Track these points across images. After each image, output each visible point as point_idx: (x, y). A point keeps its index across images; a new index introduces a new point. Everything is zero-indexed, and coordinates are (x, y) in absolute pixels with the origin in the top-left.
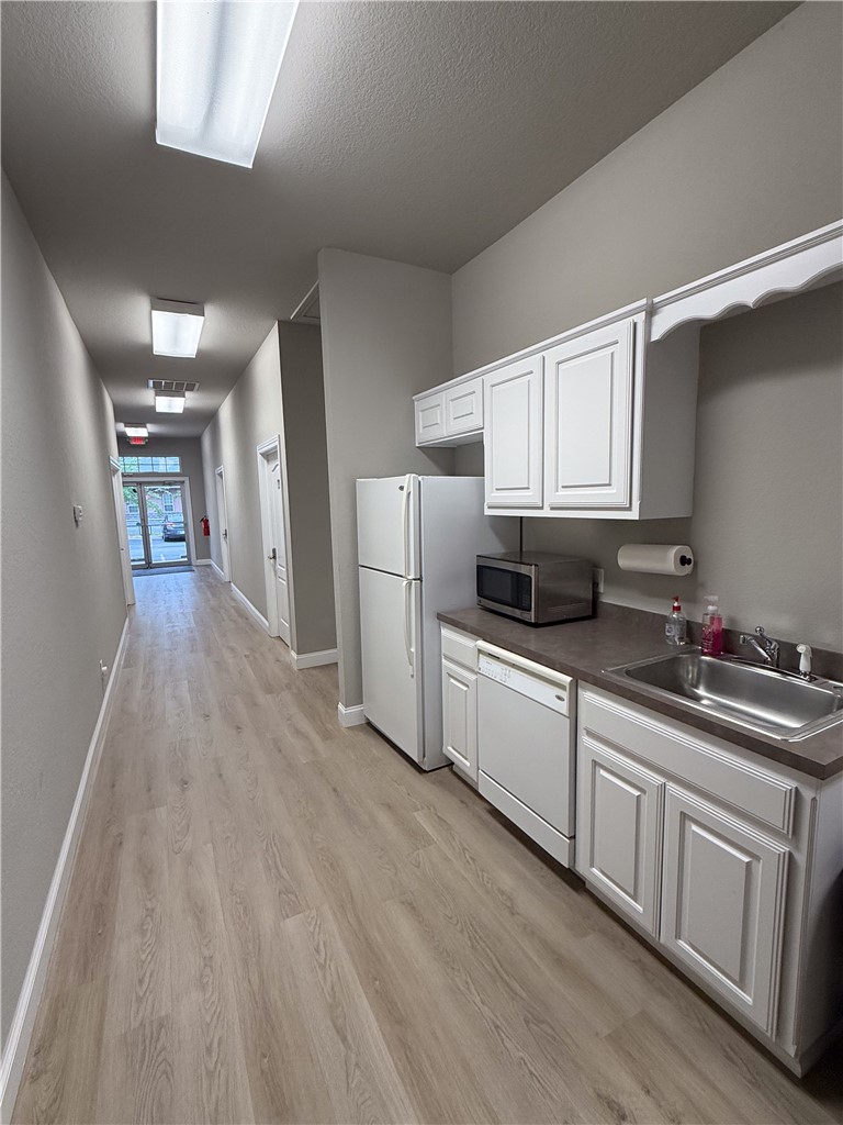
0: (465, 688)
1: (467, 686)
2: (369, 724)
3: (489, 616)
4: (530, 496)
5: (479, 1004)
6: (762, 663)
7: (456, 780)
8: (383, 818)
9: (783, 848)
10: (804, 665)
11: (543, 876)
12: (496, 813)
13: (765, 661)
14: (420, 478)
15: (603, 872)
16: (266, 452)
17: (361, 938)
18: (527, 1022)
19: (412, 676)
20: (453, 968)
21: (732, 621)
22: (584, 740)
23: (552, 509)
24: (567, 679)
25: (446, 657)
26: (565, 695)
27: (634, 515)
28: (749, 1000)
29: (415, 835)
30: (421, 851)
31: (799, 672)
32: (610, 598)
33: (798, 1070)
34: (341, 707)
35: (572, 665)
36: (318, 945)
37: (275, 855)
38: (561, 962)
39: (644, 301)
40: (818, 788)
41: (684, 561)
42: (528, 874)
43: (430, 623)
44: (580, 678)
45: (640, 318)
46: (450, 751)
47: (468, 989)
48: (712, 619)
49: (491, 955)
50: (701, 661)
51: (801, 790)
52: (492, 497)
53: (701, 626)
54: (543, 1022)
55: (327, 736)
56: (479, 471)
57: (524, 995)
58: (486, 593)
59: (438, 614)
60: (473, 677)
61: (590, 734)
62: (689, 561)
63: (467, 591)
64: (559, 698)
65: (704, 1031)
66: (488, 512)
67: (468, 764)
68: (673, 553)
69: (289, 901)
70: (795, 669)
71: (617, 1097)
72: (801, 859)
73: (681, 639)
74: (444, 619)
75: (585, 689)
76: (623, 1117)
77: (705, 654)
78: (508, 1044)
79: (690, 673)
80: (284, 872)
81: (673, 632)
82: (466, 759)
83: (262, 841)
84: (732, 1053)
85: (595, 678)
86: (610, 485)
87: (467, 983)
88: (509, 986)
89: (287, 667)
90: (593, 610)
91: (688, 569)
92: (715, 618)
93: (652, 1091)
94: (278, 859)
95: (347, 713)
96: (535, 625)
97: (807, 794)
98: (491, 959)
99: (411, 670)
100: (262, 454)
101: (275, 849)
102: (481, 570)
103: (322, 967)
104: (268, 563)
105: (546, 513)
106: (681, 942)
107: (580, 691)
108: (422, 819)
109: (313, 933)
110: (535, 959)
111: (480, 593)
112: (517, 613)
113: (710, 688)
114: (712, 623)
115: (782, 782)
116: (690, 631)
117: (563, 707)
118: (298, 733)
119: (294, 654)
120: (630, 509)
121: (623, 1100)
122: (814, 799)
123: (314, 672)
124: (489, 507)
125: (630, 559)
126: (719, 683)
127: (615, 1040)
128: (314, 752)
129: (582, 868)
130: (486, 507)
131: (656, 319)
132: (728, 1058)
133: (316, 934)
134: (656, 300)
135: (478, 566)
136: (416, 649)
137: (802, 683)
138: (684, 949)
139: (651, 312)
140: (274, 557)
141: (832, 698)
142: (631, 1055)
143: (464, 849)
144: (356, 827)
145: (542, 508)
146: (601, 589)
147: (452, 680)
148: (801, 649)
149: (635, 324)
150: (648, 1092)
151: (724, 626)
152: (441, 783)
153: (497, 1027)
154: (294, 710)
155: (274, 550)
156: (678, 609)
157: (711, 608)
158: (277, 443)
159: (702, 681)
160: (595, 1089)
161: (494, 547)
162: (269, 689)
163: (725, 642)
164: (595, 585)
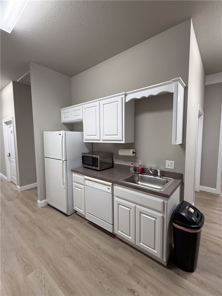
0: (81, 190)
1: (81, 189)
2: (48, 205)
3: (86, 169)
4: (97, 137)
5: (95, 278)
6: (150, 174)
7: (78, 216)
8: (57, 232)
9: (161, 215)
10: (159, 174)
11: (105, 237)
12: (91, 223)
13: (151, 174)
14: (66, 132)
15: (121, 231)
16: (6, 122)
17: (56, 272)
18: (108, 277)
19: (64, 188)
20: (86, 271)
21: (144, 166)
22: (115, 198)
23: (103, 140)
24: (111, 184)
25: (74, 182)
26: (110, 188)
27: (123, 142)
28: (156, 252)
29: (68, 235)
30: (71, 239)
31: (158, 176)
32: (116, 162)
33: (165, 264)
34: (38, 201)
35: (112, 180)
36: (41, 280)
37: (20, 255)
38: (113, 258)
39: (124, 93)
40: (167, 200)
41: (134, 153)
42: (101, 237)
43: (69, 172)
44: (114, 183)
45: (123, 96)
46: (76, 208)
47: (91, 275)
48: (140, 166)
49: (96, 263)
50: (139, 176)
51: (164, 201)
52: (85, 137)
53: (138, 167)
54: (112, 276)
55: (34, 211)
56: (82, 130)
57: (106, 270)
58: (85, 163)
59: (72, 170)
60: (83, 186)
61: (117, 197)
62: (135, 153)
63: (79, 163)
64: (109, 189)
65: (147, 263)
66: (84, 141)
67: (82, 211)
68: (131, 151)
69: (28, 268)
70: (157, 175)
71: (132, 288)
72: (165, 217)
73: (134, 171)
74: (73, 171)
75: (115, 186)
76: (134, 292)
77: (139, 174)
78: (104, 286)
79: (137, 179)
80: (25, 259)
81: (132, 169)
82: (81, 210)
83: (15, 251)
84: (153, 266)
85: (118, 182)
86: (117, 135)
87: (90, 273)
88: (101, 269)
89: (16, 191)
90: (112, 166)
91: (134, 154)
92: (141, 166)
93: (139, 283)
94: (22, 256)
95: (40, 203)
96: (100, 171)
97: (166, 202)
98: (96, 264)
99: (64, 186)
100: (5, 122)
101: (20, 253)
102: (83, 157)
103: (44, 286)
104: (7, 158)
105: (101, 142)
106: (141, 243)
107: (114, 186)
108: (69, 230)
109: (39, 276)
110: (107, 260)
111: (83, 163)
112: (94, 168)
113: (141, 181)
114: (140, 167)
115: (160, 200)
116: (135, 169)
117: (110, 191)
118: (23, 212)
119: (18, 187)
120: (122, 141)
121: (134, 288)
122: (167, 203)
123: (26, 192)
124: (85, 140)
125: (122, 153)
126: (143, 180)
127: (129, 273)
128: (30, 217)
129: (116, 232)
130: (84, 140)
131: (127, 97)
132: (153, 267)
133: (40, 276)
134: (127, 93)
135: (82, 156)
136: (65, 180)
137: (159, 178)
138: (142, 245)
139: (126, 95)
140: (10, 156)
141: (165, 180)
142: (133, 276)
143: (83, 235)
144: (49, 238)
145: (100, 140)
146: (114, 160)
147: (76, 188)
148: (158, 171)
149: (122, 97)
150: (138, 283)
151: (142, 167)
152: (74, 218)
153: (100, 282)
154: (21, 205)
155: (9, 154)
156: (132, 164)
157: (140, 163)
158: (12, 119)
159: (139, 180)
160: (127, 288)
161: (86, 151)
162: (10, 199)
163: (143, 171)
164: (113, 159)
